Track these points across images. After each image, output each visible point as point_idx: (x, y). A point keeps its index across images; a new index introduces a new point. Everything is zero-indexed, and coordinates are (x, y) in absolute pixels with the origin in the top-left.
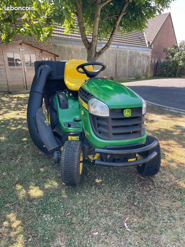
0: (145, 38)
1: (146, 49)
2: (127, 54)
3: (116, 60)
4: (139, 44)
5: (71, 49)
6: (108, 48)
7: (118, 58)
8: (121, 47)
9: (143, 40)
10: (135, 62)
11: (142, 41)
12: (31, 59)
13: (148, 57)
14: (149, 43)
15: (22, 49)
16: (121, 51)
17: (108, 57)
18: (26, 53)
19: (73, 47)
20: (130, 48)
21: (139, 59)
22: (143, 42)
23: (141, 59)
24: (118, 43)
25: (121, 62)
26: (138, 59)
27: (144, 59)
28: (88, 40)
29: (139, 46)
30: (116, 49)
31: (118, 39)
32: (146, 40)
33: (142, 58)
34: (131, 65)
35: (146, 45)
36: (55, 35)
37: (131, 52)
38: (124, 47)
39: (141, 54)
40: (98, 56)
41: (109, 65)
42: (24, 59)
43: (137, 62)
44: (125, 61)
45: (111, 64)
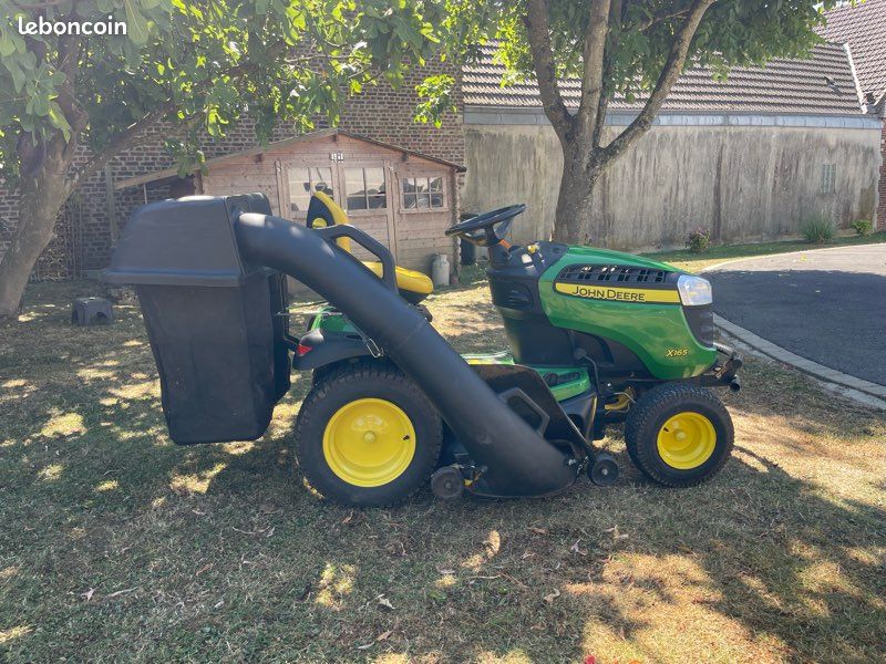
0: (856, 80)
1: (858, 123)
2: (766, 146)
3: (719, 170)
4: (824, 103)
5: (532, 141)
6: (644, 130)
7: (725, 161)
8: (743, 120)
9: (842, 90)
10: (807, 174)
11: (840, 94)
12: (368, 184)
13: (869, 152)
14: (870, 97)
15: (340, 153)
16: (739, 135)
17: (681, 161)
18: (350, 168)
19: (541, 133)
20: (780, 121)
21: (826, 162)
22: (844, 97)
23: (833, 162)
24: (727, 107)
25: (742, 177)
26: (821, 160)
27: (847, 159)
28: (566, 104)
29: (824, 111)
30: (718, 129)
31: (729, 94)
32: (858, 88)
33: (839, 155)
34: (786, 186)
35: (858, 108)
36: (478, 100)
37: (786, 138)
38: (756, 120)
39: (832, 143)
40: (604, 162)
41: (686, 191)
42: (342, 186)
43: (817, 174)
44: (758, 173)
45: (695, 188)
